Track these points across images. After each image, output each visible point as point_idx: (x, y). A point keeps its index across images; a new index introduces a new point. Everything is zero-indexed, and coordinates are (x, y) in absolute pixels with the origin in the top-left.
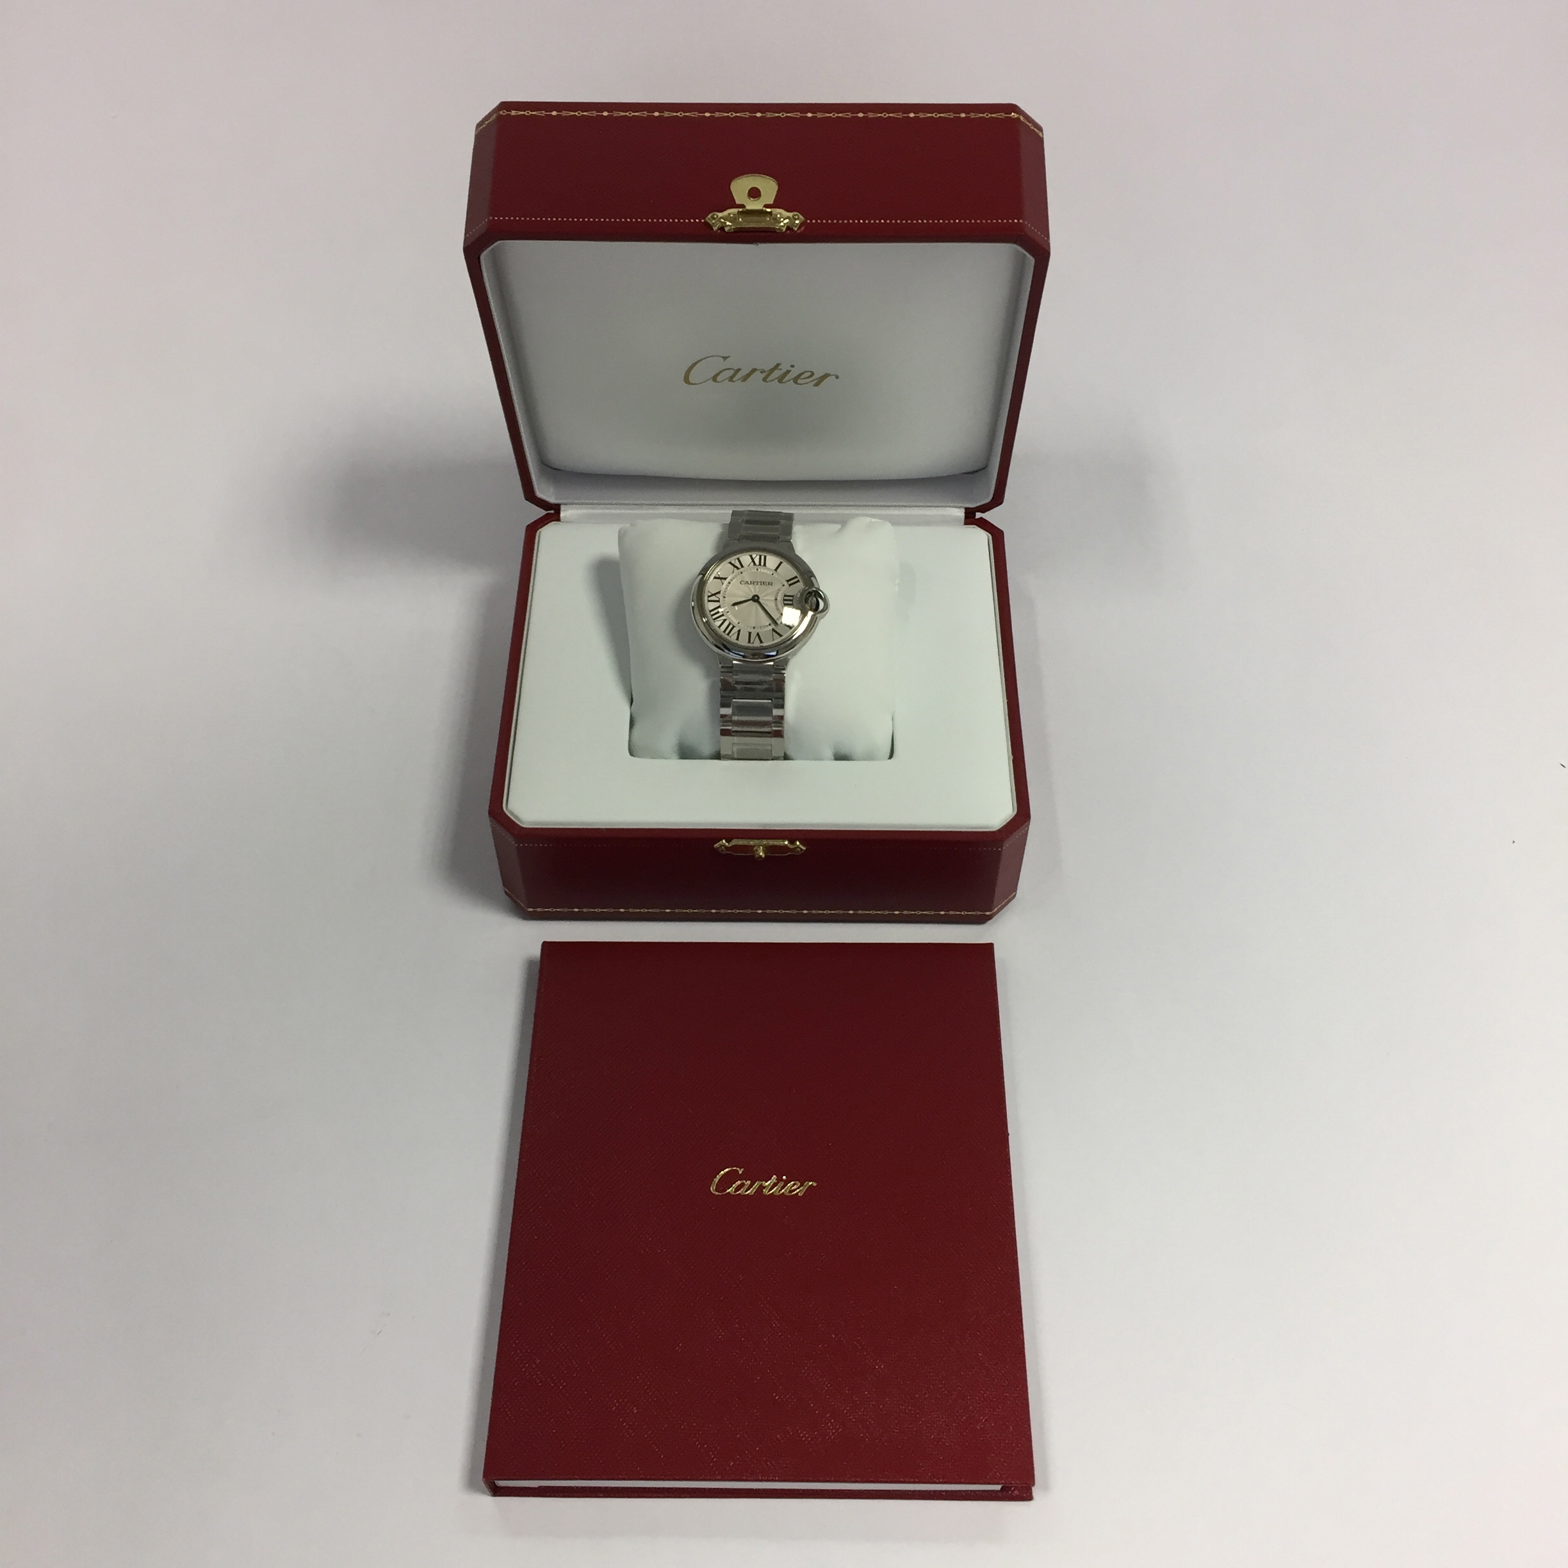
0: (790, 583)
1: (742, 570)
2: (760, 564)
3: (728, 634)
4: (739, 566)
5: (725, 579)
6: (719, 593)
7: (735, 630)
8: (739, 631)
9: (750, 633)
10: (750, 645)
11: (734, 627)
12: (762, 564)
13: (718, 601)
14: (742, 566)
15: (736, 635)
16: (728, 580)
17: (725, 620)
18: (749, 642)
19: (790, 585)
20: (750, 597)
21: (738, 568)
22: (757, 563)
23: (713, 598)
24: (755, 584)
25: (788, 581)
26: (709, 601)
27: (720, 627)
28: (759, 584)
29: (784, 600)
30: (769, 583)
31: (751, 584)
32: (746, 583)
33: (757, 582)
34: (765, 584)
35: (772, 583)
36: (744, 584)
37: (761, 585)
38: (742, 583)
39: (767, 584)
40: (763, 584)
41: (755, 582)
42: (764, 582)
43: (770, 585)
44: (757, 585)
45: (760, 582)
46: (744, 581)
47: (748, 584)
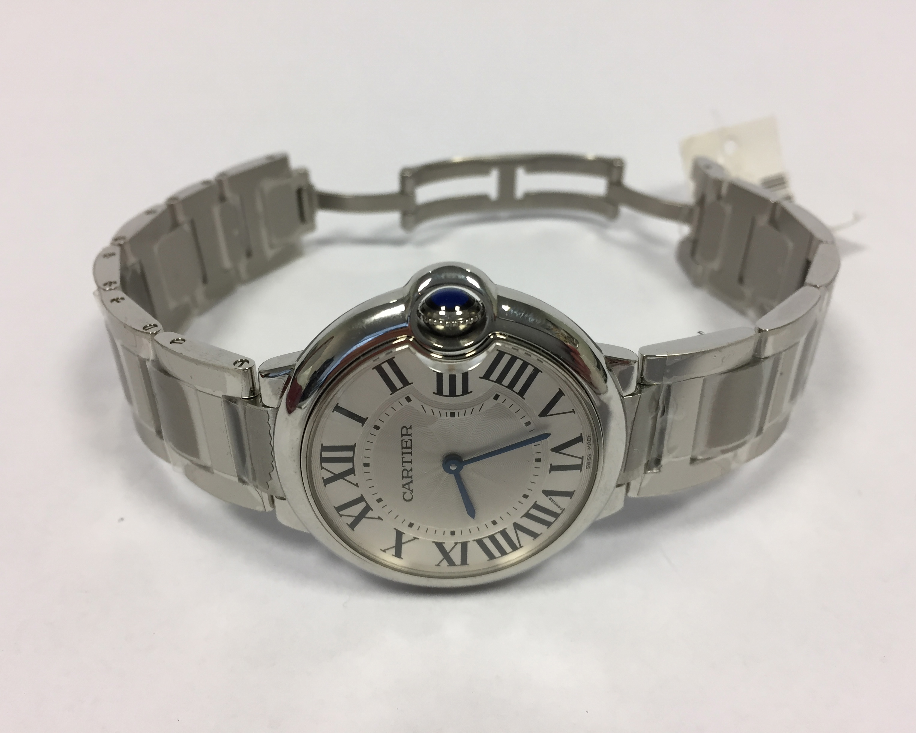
0: (398, 383)
1: (371, 501)
2: (350, 460)
3: (556, 515)
4: (361, 506)
5: (399, 535)
6: (440, 546)
7: (545, 502)
8: (547, 493)
10: (584, 466)
11: (536, 506)
12: (349, 454)
13: (464, 545)
14: (361, 499)
15: (556, 499)
16: (403, 528)
17: (517, 527)
18: (578, 467)
19: (405, 382)
20: (451, 477)
22: (348, 466)
23: (456, 556)
24: (408, 466)
25: (393, 389)
26: (464, 562)
27: (535, 535)
28: (407, 458)
29: (453, 393)
30: (402, 435)
31: (411, 477)
32: (408, 488)
33: (404, 464)
34: (409, 445)
35: (403, 428)
36: (411, 492)
37: (411, 453)
38: (410, 498)
39: (406, 438)
40: (409, 450)
41: (406, 468)
42: (403, 448)
43: (410, 432)
44: (411, 462)
45: (404, 455)
46: (404, 493)
47: (411, 484)
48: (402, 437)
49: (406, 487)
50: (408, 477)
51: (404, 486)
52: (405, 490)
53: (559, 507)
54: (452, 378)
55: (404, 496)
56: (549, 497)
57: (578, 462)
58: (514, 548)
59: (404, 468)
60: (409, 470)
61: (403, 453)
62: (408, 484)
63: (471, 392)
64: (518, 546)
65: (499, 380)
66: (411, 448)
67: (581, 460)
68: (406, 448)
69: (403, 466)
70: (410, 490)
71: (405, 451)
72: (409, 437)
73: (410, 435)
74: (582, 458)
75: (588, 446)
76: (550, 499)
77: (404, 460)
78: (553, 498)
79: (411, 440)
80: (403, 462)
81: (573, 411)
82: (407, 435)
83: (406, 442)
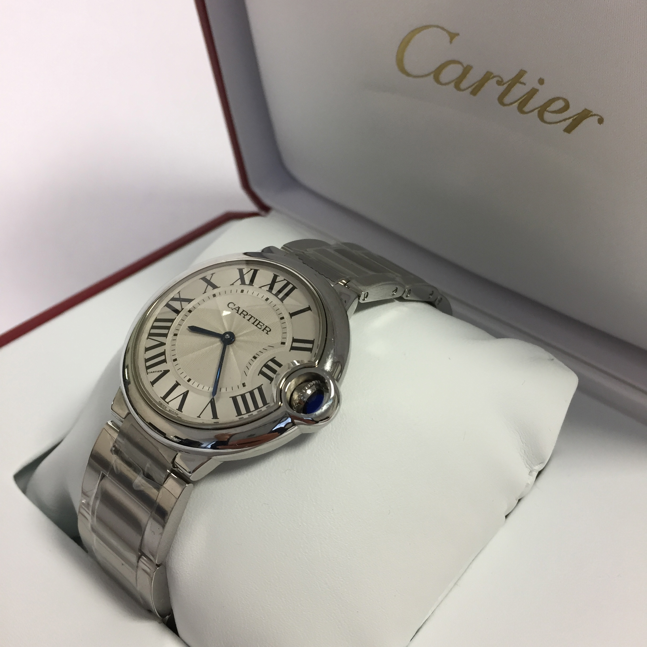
0: (296, 345)
1: (246, 288)
2: (277, 294)
3: (148, 368)
4: (247, 281)
5: (215, 287)
7: (162, 367)
9: (177, 385)
10: (162, 401)
11: (164, 361)
12: (280, 296)
13: (177, 312)
14: (251, 284)
15: (158, 374)
16: (216, 291)
17: (163, 344)
18: (164, 398)
19: (293, 348)
20: (222, 332)
21: (243, 283)
22: (275, 291)
23: (176, 305)
24: (248, 317)
25: (294, 340)
26: (168, 305)
27: (147, 349)
28: (252, 320)
29: (266, 366)
30: (266, 327)
31: (240, 314)
32: (236, 309)
33: (250, 316)
34: (258, 326)
35: (270, 330)
36: (233, 308)
37: (253, 324)
38: (229, 306)
39: (263, 327)
40: (256, 324)
41: (248, 315)
42: (260, 322)
43: (265, 331)
44: (249, 320)
45: (255, 320)
46: (235, 305)
47: (237, 311)
48: (266, 326)
49: (238, 308)
50: (242, 313)
51: (239, 308)
52: (236, 306)
53: (151, 372)
54: (274, 371)
55: (233, 304)
56: (163, 372)
57: (167, 400)
58: (150, 335)
59: (249, 314)
60: (245, 316)
61: (257, 320)
62: (238, 311)
63: (259, 375)
64: (149, 337)
65: (252, 393)
66: (256, 326)
67: (167, 402)
68: (258, 324)
69: (250, 315)
70: (233, 309)
71: (257, 322)
72: (263, 329)
73: (263, 330)
74: (168, 403)
75: (171, 411)
76: (161, 371)
77: (253, 318)
78: (161, 373)
79: (260, 329)
80: (252, 317)
81: (199, 417)
82: (265, 329)
83: (261, 326)
